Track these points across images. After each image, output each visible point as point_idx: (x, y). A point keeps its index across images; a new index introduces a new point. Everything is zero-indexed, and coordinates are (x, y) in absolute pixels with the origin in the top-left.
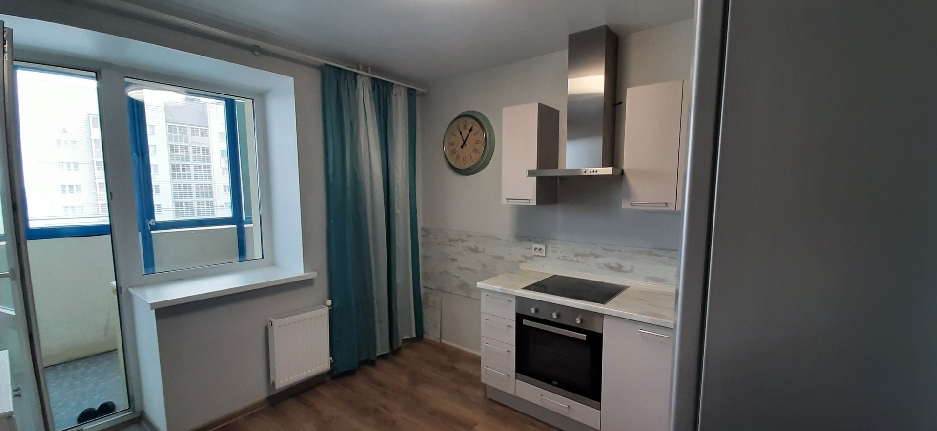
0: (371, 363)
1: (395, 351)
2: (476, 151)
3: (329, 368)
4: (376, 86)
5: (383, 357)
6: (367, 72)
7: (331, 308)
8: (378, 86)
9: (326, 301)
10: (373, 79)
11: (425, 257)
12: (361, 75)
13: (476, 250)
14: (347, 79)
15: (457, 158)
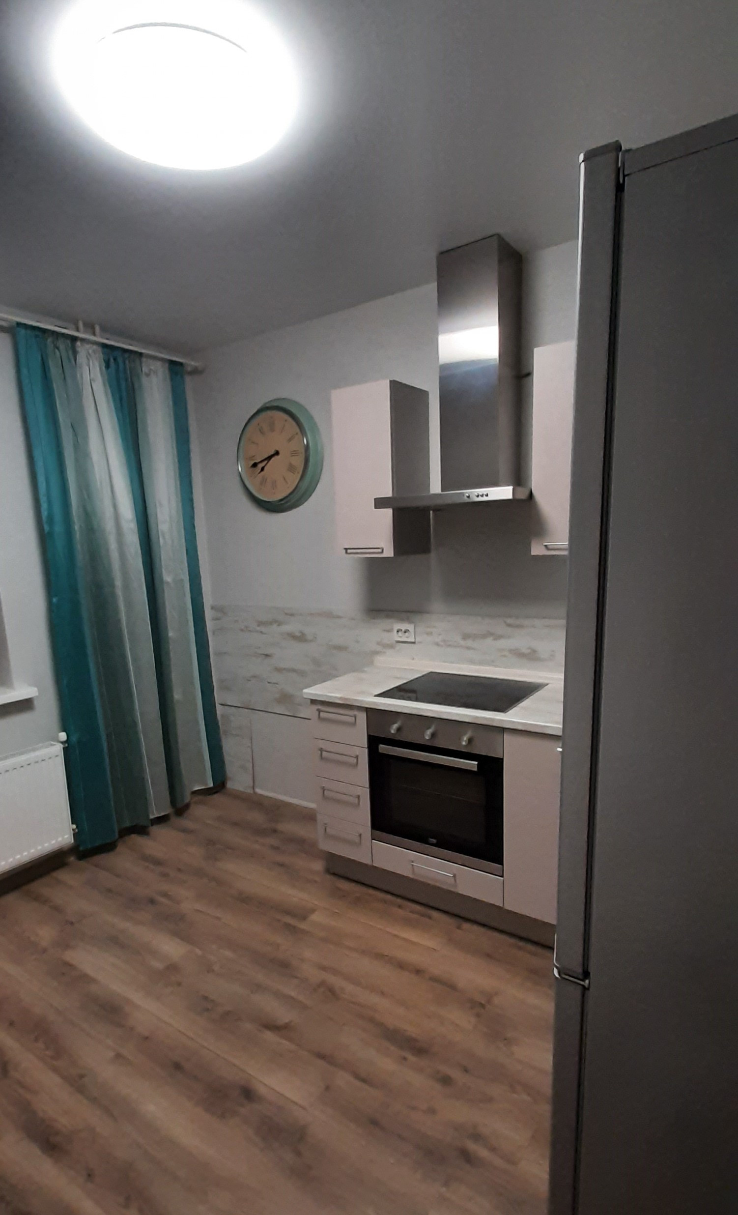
0: (141, 830)
1: (180, 810)
2: (291, 468)
3: (73, 841)
4: (112, 360)
5: (161, 820)
6: (94, 334)
7: (67, 745)
8: (115, 359)
9: (58, 736)
10: (104, 346)
11: (219, 654)
12: (83, 340)
13: (301, 638)
14: (58, 348)
15: (261, 483)
